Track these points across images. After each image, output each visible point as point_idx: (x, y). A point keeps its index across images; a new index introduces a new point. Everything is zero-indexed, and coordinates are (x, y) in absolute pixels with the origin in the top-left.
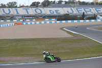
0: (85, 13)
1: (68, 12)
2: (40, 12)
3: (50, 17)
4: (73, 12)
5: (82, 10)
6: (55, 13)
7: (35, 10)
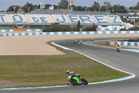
0: (81, 22)
1: (57, 20)
2: (20, 20)
3: (33, 27)
4: (65, 20)
5: (77, 18)
6: (40, 22)
7: (13, 17)
